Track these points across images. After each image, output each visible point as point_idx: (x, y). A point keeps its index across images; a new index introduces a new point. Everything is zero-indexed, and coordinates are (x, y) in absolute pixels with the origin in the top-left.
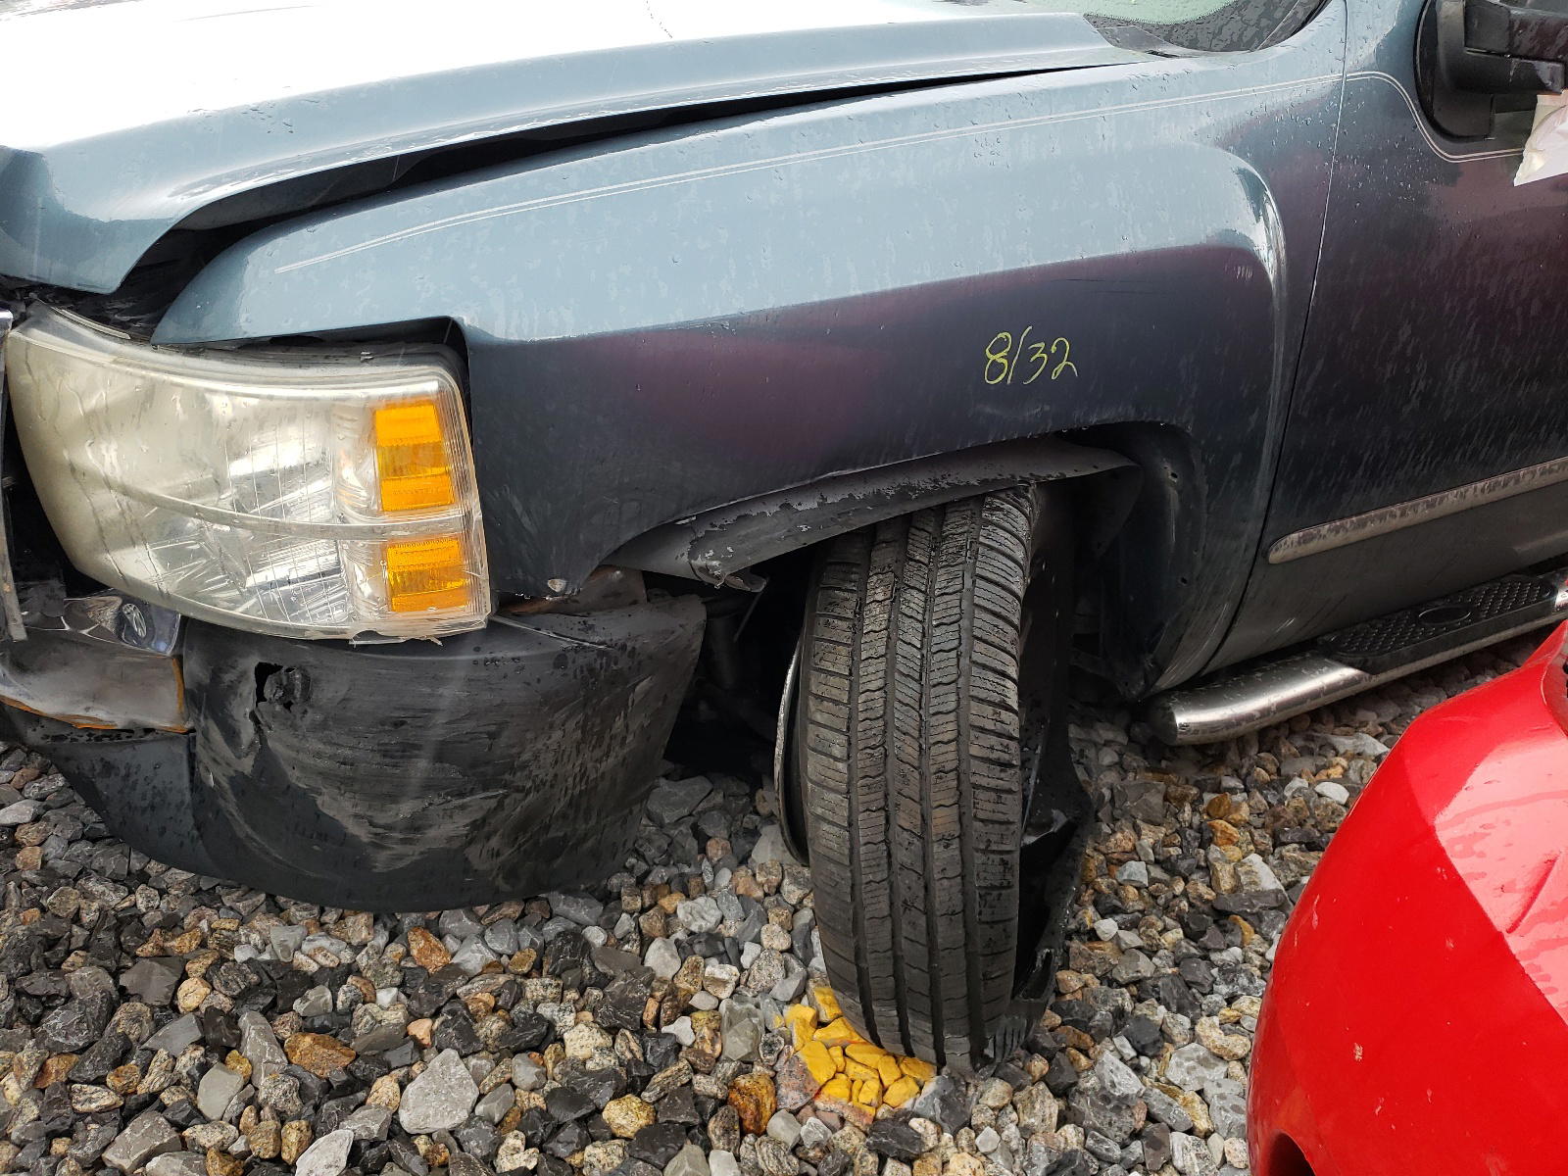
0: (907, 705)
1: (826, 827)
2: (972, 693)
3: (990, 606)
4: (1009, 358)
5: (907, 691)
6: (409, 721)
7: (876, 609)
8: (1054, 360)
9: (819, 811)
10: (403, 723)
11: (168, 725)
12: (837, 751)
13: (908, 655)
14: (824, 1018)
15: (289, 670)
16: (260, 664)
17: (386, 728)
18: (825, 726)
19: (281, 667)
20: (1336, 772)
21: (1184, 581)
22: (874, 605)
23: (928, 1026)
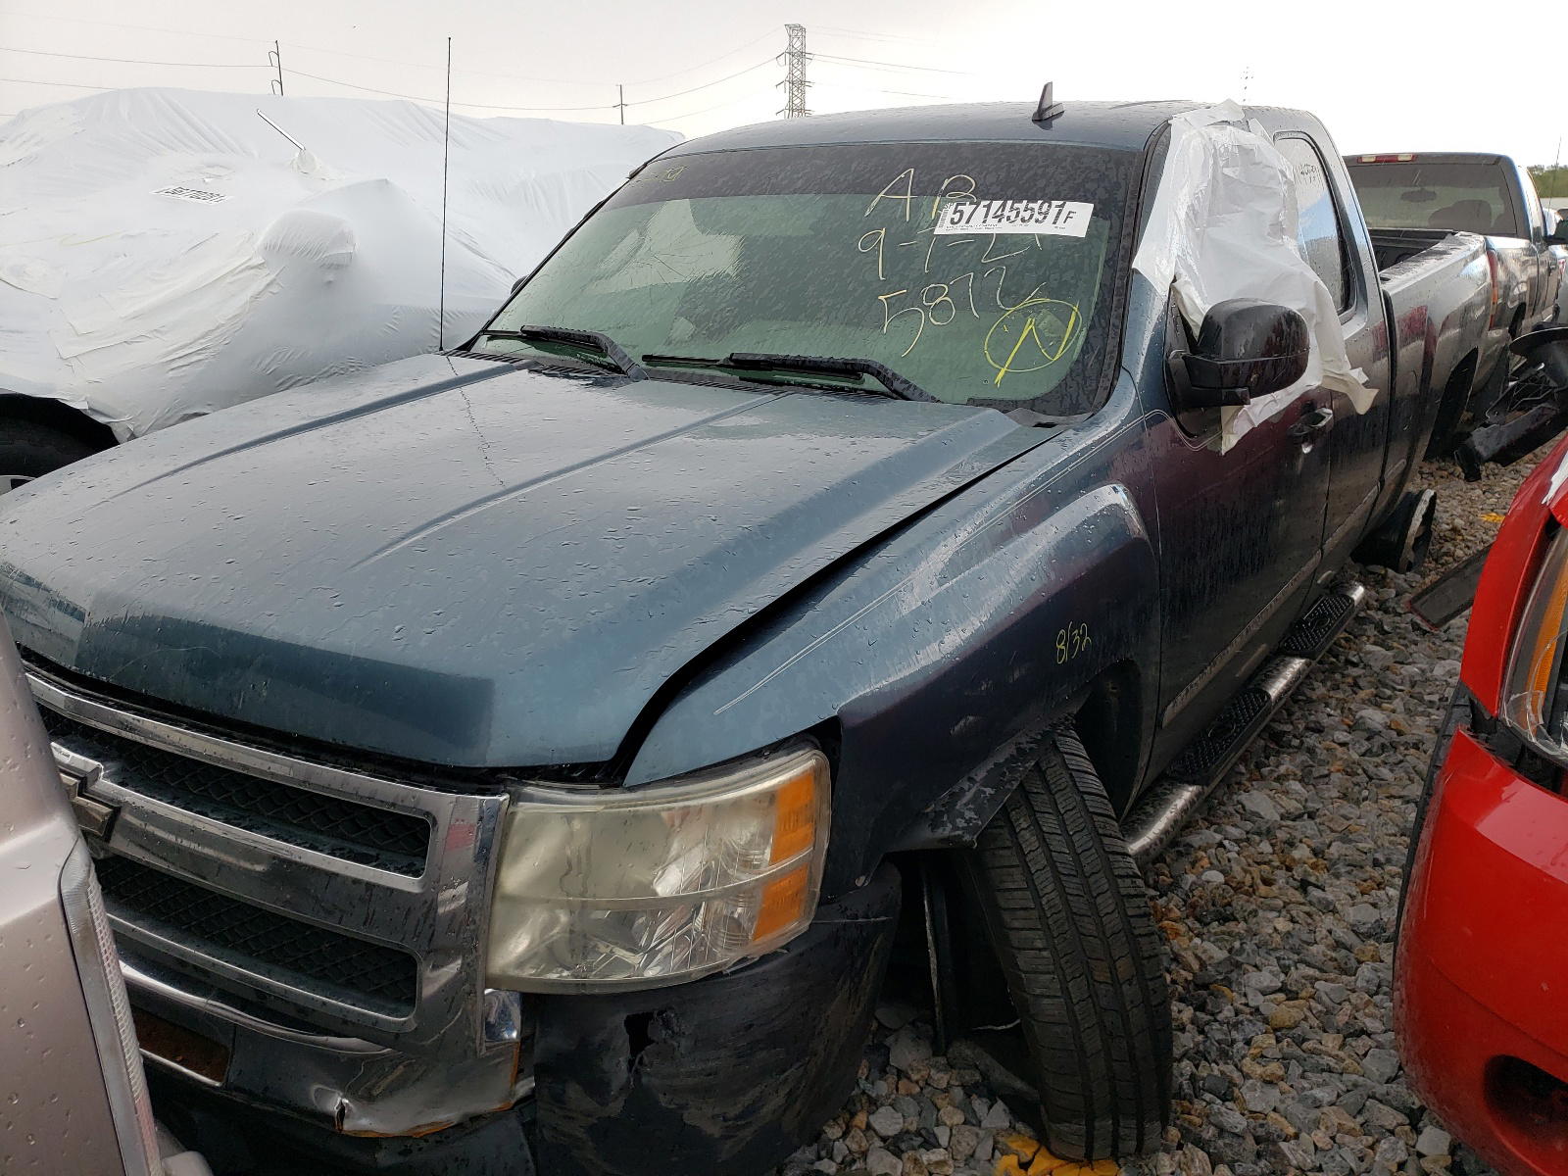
0: (1077, 895)
1: (1046, 1001)
2: (1116, 874)
3: (1099, 811)
4: (1065, 645)
5: (1072, 885)
6: (755, 1023)
7: (1027, 835)
8: (1082, 637)
9: (1038, 991)
10: (751, 1026)
11: (499, 1106)
12: (1039, 944)
13: (1064, 859)
14: (1025, 1159)
15: (660, 1013)
16: (628, 1016)
17: (741, 1033)
18: (1022, 929)
19: (652, 1014)
20: (1205, 862)
21: (1127, 757)
22: (1023, 832)
23: (1133, 1123)
